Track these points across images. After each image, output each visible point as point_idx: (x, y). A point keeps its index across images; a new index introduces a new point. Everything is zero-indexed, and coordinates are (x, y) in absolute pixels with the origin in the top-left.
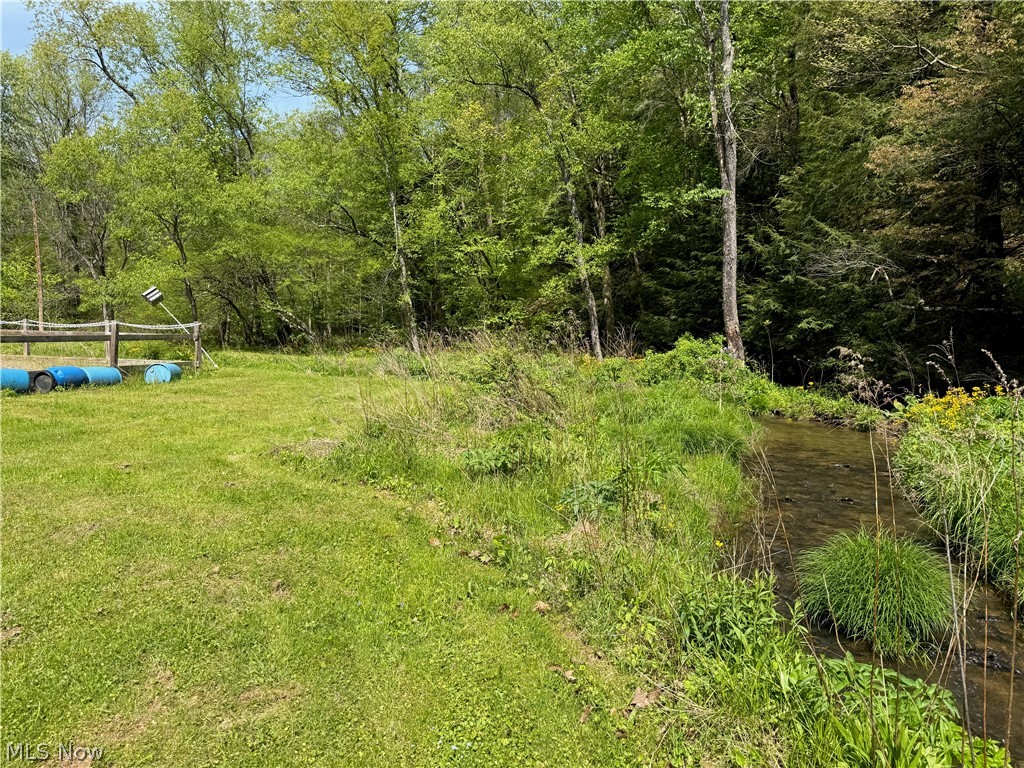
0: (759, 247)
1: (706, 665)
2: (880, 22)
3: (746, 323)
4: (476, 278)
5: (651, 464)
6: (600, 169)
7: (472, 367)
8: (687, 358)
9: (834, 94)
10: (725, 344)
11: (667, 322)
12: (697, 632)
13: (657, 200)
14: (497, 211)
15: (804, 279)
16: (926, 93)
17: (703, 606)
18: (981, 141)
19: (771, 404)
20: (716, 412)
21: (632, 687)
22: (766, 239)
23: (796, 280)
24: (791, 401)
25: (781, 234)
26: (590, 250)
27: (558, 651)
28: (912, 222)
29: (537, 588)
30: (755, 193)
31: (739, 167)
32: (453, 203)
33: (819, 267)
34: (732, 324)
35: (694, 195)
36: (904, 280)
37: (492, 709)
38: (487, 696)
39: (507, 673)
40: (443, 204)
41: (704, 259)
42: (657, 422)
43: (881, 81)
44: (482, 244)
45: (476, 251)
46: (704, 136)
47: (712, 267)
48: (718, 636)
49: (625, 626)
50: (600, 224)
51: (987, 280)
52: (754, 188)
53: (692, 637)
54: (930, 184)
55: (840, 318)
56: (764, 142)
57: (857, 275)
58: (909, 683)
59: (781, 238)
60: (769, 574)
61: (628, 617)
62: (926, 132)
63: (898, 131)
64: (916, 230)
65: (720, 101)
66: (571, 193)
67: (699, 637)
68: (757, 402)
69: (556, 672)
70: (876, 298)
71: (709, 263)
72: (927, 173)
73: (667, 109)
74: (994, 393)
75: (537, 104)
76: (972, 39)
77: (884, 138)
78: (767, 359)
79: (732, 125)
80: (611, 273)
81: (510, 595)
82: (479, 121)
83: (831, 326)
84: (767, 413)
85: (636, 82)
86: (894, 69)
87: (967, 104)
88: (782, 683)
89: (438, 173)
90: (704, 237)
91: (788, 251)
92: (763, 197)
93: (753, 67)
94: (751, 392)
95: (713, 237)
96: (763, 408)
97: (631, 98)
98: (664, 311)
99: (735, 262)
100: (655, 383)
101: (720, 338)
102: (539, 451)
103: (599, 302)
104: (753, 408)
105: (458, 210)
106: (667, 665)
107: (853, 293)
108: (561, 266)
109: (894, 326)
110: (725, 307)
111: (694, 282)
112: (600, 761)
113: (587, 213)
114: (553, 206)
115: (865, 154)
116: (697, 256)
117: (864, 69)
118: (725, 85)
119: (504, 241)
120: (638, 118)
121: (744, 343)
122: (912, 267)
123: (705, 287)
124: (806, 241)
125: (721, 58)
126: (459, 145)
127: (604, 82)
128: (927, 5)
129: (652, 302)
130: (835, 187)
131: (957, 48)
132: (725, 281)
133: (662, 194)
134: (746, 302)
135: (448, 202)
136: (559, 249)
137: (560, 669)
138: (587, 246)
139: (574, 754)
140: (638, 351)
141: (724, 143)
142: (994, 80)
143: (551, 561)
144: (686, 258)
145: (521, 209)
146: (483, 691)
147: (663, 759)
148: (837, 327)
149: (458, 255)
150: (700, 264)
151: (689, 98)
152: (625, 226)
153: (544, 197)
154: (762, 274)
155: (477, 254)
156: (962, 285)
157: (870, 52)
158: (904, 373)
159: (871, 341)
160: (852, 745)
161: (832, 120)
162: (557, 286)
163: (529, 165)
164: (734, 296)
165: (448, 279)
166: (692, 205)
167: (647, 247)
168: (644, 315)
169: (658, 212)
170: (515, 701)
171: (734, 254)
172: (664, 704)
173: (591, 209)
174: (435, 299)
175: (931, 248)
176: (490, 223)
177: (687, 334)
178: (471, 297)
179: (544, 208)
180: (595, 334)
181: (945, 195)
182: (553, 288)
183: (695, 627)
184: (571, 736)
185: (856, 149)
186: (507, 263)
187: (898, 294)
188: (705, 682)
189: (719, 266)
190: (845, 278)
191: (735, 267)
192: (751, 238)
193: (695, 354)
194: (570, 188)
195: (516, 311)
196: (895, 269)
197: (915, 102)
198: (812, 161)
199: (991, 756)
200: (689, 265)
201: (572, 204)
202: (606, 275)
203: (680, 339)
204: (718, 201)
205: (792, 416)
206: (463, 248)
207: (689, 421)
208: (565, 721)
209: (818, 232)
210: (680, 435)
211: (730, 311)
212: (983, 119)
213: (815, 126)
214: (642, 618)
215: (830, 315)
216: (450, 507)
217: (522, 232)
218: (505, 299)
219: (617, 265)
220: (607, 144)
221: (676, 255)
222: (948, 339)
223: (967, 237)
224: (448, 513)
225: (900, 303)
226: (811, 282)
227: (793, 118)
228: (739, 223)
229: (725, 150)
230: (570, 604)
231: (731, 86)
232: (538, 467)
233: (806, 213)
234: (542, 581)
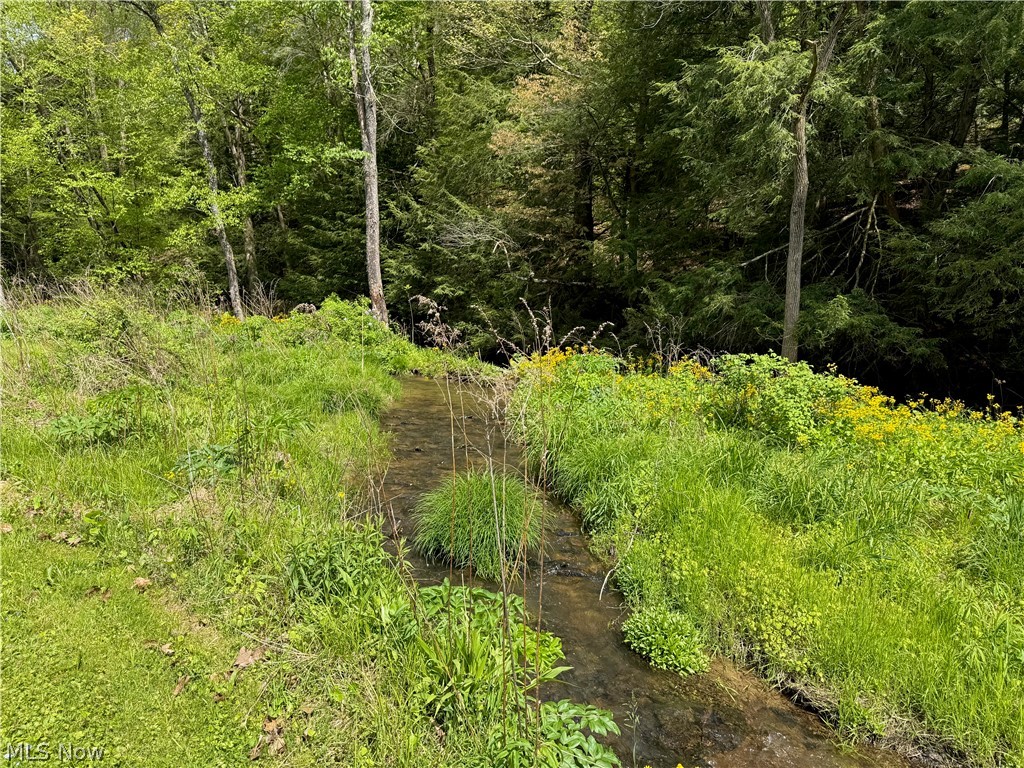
0: (399, 214)
1: (314, 613)
2: (503, 14)
3: (389, 287)
4: (85, 219)
5: (277, 422)
6: (238, 112)
7: (70, 322)
8: (333, 319)
9: (463, 73)
10: (370, 306)
11: (314, 282)
12: (306, 583)
13: (300, 153)
14: (114, 142)
15: (439, 247)
16: (536, 86)
17: (314, 556)
18: (577, 137)
19: (411, 364)
20: (358, 372)
21: (236, 648)
22: (407, 208)
23: (432, 248)
24: (428, 360)
25: (418, 203)
26: (226, 198)
27: (157, 626)
28: (528, 204)
29: (137, 563)
30: (395, 159)
31: (379, 132)
32: (51, 127)
33: (450, 237)
34: (376, 287)
35: (335, 152)
36: (519, 254)
37: (66, 703)
38: (60, 689)
39: (88, 661)
40: (36, 127)
41: (349, 220)
42: (296, 383)
43: (504, 70)
44: (90, 179)
45: (85, 187)
46: (346, 94)
47: (357, 230)
48: (327, 582)
49: (233, 589)
50: (239, 172)
51: (579, 258)
52: (396, 156)
53: (302, 588)
54: (538, 171)
55: (470, 286)
56: (403, 110)
57: (482, 248)
58: (492, 596)
59: (418, 206)
60: (379, 517)
61: (239, 579)
62: (538, 123)
63: (516, 119)
64: (529, 211)
65: (360, 63)
66: (202, 133)
67: (309, 586)
68: (398, 362)
69: (151, 648)
70: (498, 269)
71: (354, 225)
72: (537, 160)
73: (308, 60)
74: (581, 352)
75: (159, 28)
76: (570, 45)
77: (504, 123)
78: (408, 322)
79: (371, 87)
80: (254, 227)
81: (102, 577)
82: (86, 35)
83: (462, 293)
84: (407, 373)
85: (276, 26)
86: (514, 61)
87: (567, 102)
88: (383, 617)
89: (30, 87)
90: (348, 198)
91: (425, 220)
92: (402, 166)
93: (392, 34)
94: (393, 353)
95: (357, 199)
96: (404, 367)
97: (272, 41)
98: (310, 271)
99: (377, 226)
100: (301, 343)
101: (365, 300)
102: (154, 416)
103: (241, 257)
104: (395, 368)
105: (59, 135)
106: (274, 620)
107: (480, 264)
108: (192, 213)
109: (511, 294)
110: (369, 270)
111: (340, 243)
112: (192, 731)
113: (223, 158)
114: (182, 145)
115: (489, 136)
116: (342, 216)
117: (489, 55)
118: (364, 45)
119: (122, 179)
120: (278, 63)
121: (388, 307)
122: (526, 244)
123: (351, 249)
124: (441, 212)
125: (360, 16)
126: (57, 57)
127: (238, 18)
128: (537, 5)
129: (299, 261)
130: (465, 163)
131: (560, 51)
132: (369, 244)
133: (305, 148)
134: (389, 267)
135: (44, 125)
136: (189, 194)
137: (156, 645)
138: (223, 193)
139: (164, 729)
140: (282, 311)
141: (364, 105)
142: (586, 84)
143: (156, 534)
144: (333, 218)
145: (142, 143)
146: (56, 685)
147: (263, 712)
148: (468, 294)
149: (60, 190)
150: (345, 226)
151: (328, 51)
152: (267, 177)
153: (172, 132)
154: (403, 241)
155: (87, 191)
156: (563, 263)
157: (493, 40)
158: (519, 336)
159: (496, 308)
160: (435, 660)
161: (463, 99)
162: (188, 234)
163: (149, 95)
164: (378, 260)
165: (48, 218)
166: (335, 164)
167: (291, 202)
168: (290, 274)
169: (302, 168)
170: (96, 689)
171: (376, 218)
172: (269, 659)
173: (228, 154)
174: (28, 241)
175: (541, 228)
176: (105, 157)
177: (333, 295)
178: (79, 242)
179: (172, 147)
180: (234, 290)
181: (551, 181)
182: (181, 236)
183: (305, 578)
184: (162, 712)
185: (482, 129)
186: (126, 205)
187: (515, 267)
188: (311, 629)
189: (363, 228)
190: (473, 249)
191: (377, 232)
192: (392, 204)
193: (340, 315)
194: (201, 126)
195: (140, 262)
196: (511, 244)
197: (529, 94)
198: (446, 135)
199: (548, 647)
200: (335, 225)
201: (204, 145)
202: (247, 227)
203: (326, 300)
204: (360, 162)
205: (429, 375)
206: (67, 181)
207: (331, 380)
208: (156, 697)
209: (451, 204)
210: (320, 394)
211: (374, 274)
212: (580, 118)
213: (446, 101)
214: (252, 578)
215: (461, 282)
216: (30, 486)
217: (144, 170)
218: (125, 246)
219: (260, 218)
220: (242, 86)
221: (321, 214)
222: (547, 306)
223: (568, 221)
224: (27, 494)
225: (516, 274)
226: (445, 251)
227: (429, 91)
228: (380, 187)
229: (365, 111)
230: (174, 575)
231: (371, 48)
232: (150, 433)
233: (440, 185)
234: (144, 555)
